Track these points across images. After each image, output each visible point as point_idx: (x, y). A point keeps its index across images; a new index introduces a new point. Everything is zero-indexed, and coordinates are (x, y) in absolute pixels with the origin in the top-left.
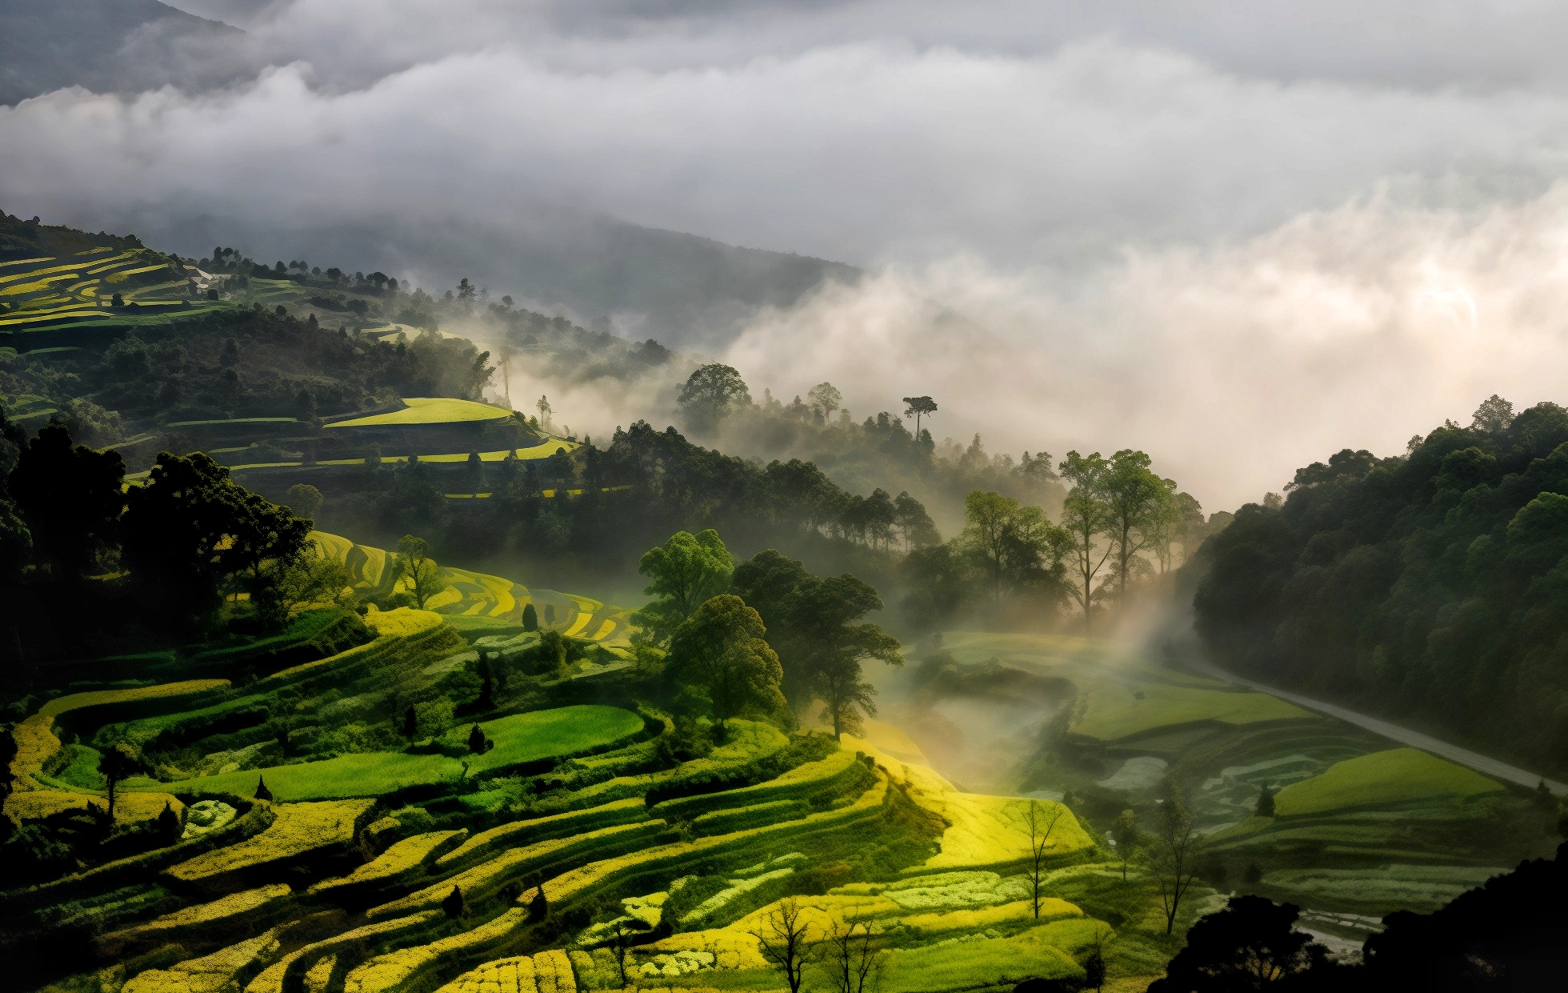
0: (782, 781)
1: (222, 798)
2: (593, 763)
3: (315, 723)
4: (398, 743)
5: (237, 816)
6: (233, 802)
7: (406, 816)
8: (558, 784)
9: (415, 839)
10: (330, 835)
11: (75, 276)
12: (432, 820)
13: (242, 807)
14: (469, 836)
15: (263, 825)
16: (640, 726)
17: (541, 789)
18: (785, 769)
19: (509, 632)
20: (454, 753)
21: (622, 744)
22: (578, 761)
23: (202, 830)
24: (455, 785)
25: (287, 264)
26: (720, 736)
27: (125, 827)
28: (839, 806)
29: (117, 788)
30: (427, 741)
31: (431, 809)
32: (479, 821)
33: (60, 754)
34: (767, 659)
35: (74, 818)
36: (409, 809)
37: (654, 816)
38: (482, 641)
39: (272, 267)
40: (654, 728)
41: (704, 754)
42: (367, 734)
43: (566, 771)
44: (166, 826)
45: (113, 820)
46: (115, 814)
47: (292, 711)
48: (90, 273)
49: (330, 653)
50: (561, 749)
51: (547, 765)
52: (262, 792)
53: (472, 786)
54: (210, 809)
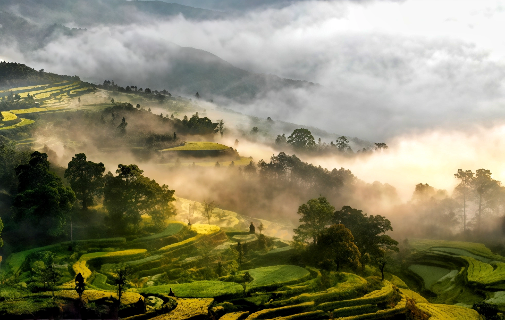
0: (366, 297)
1: (156, 295)
2: (293, 287)
3: (179, 267)
4: (216, 277)
5: (164, 303)
6: (162, 297)
7: (226, 305)
8: (280, 295)
9: (230, 314)
10: (200, 311)
11: (59, 91)
12: (235, 307)
13: (166, 300)
14: (250, 313)
15: (174, 307)
16: (308, 274)
17: (275, 297)
18: (366, 292)
19: (245, 234)
20: (239, 282)
21: (302, 281)
22: (288, 286)
23: (153, 308)
24: (241, 294)
25: (130, 87)
26: (341, 279)
27: (125, 305)
28: (389, 308)
29: (122, 292)
30: (227, 276)
31: (235, 303)
32: (253, 308)
33: (91, 276)
34: (354, 248)
35: (106, 301)
36: (225, 302)
37: (319, 308)
38: (235, 237)
39: (125, 88)
40: (314, 275)
41: (335, 285)
42: (198, 272)
43: (283, 290)
44: (140, 306)
45: (120, 302)
46: (121, 301)
47: (169, 262)
48: (64, 90)
49: (181, 240)
50: (279, 282)
51: (275, 287)
52: (171, 294)
53: (248, 294)
54: (153, 299)
